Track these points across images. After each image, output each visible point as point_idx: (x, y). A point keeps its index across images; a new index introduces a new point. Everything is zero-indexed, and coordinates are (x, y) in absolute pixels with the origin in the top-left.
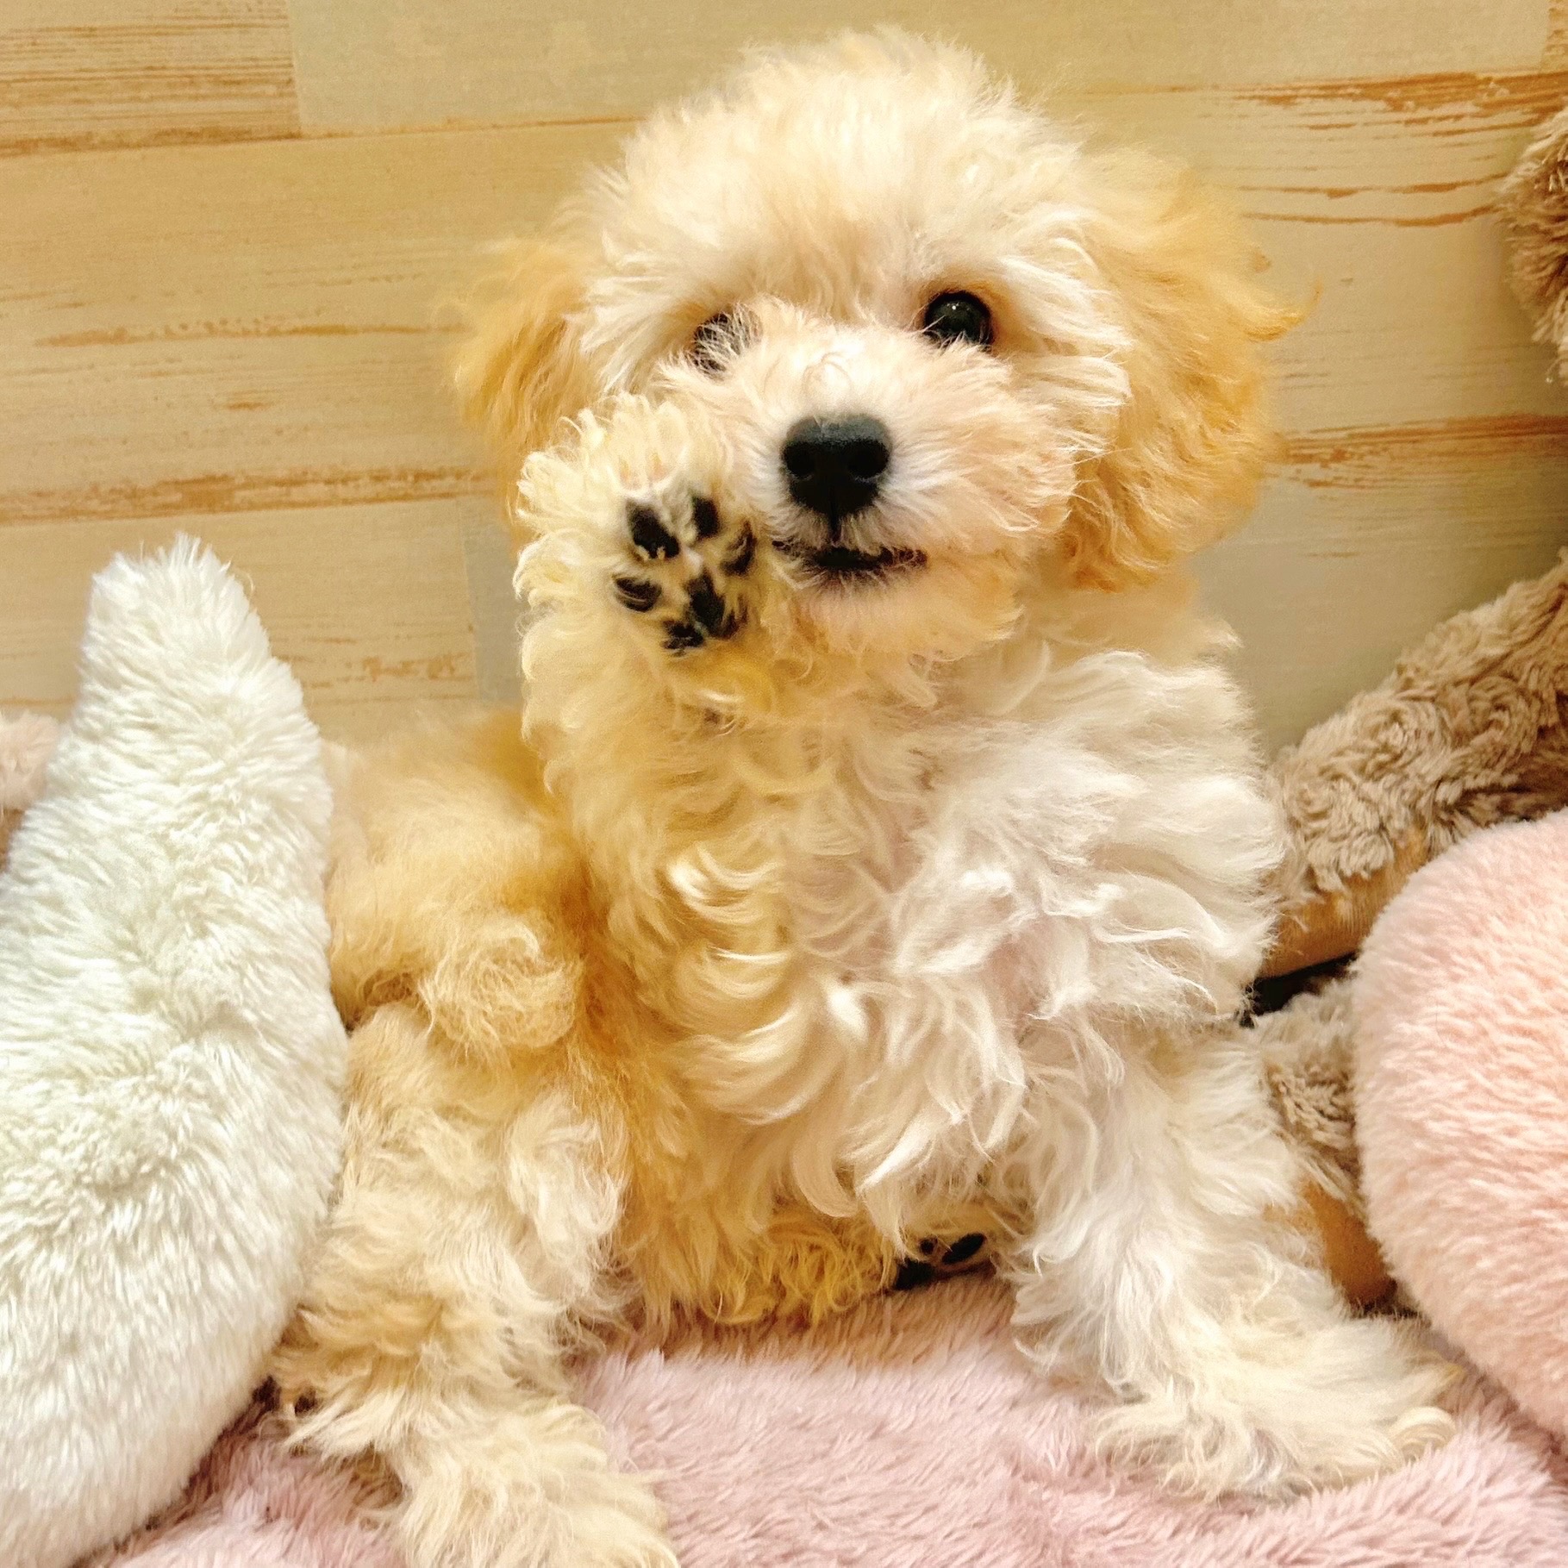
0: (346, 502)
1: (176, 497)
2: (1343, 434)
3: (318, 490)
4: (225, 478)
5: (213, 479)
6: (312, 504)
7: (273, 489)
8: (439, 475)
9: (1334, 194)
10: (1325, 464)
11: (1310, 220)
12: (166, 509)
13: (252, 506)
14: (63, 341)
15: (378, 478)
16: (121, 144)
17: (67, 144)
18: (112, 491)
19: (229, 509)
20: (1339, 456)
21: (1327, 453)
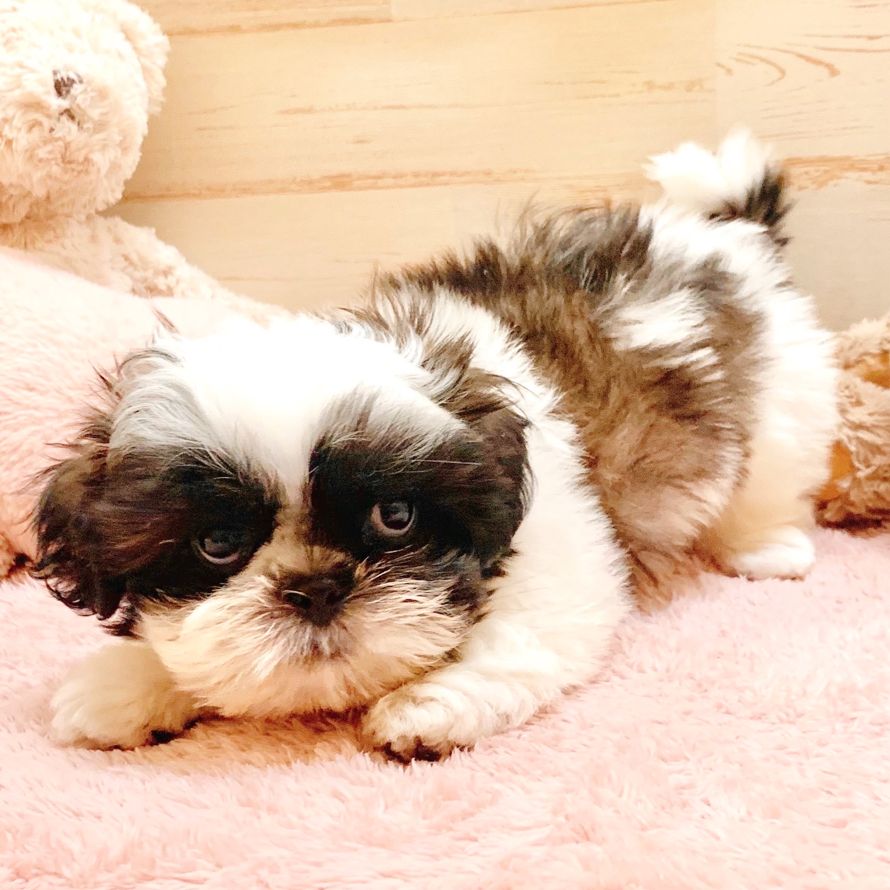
0: (401, 187)
1: (328, 184)
2: (882, 157)
3: (389, 181)
4: (349, 176)
5: (343, 176)
6: (388, 187)
7: (370, 181)
8: (443, 174)
9: (871, 38)
10: (874, 172)
11: (859, 51)
12: (323, 189)
13: (360, 188)
14: (286, 112)
15: (416, 175)
16: (316, 25)
17: (296, 26)
18: (302, 181)
19: (350, 190)
20: (881, 168)
21: (876, 166)
